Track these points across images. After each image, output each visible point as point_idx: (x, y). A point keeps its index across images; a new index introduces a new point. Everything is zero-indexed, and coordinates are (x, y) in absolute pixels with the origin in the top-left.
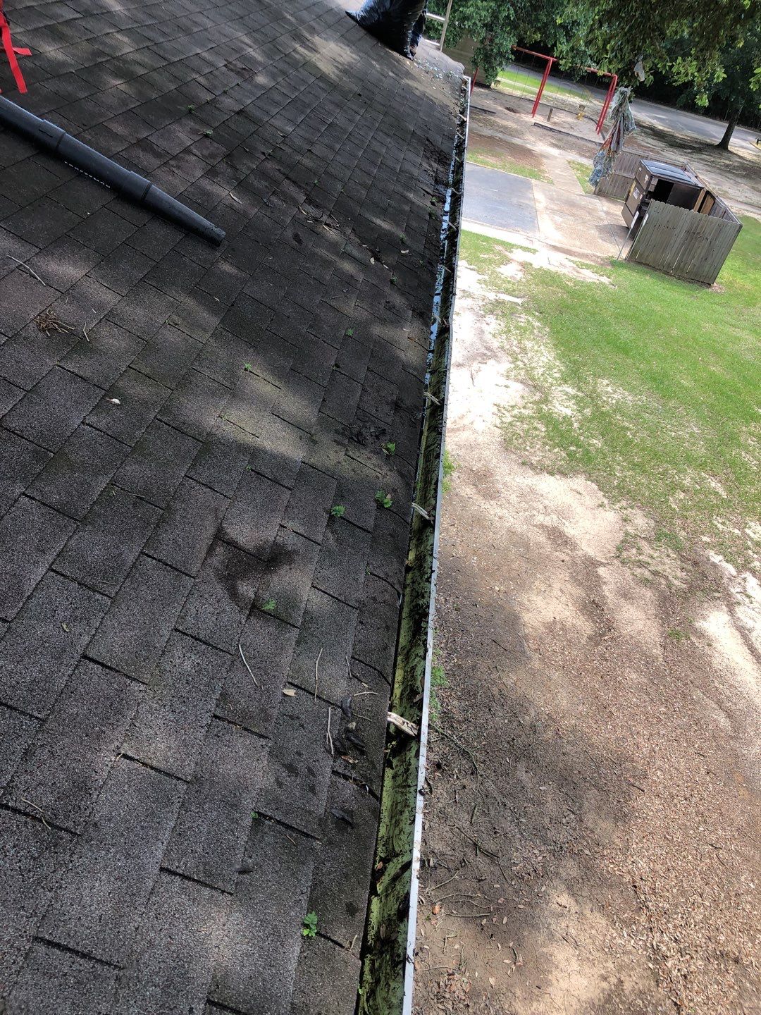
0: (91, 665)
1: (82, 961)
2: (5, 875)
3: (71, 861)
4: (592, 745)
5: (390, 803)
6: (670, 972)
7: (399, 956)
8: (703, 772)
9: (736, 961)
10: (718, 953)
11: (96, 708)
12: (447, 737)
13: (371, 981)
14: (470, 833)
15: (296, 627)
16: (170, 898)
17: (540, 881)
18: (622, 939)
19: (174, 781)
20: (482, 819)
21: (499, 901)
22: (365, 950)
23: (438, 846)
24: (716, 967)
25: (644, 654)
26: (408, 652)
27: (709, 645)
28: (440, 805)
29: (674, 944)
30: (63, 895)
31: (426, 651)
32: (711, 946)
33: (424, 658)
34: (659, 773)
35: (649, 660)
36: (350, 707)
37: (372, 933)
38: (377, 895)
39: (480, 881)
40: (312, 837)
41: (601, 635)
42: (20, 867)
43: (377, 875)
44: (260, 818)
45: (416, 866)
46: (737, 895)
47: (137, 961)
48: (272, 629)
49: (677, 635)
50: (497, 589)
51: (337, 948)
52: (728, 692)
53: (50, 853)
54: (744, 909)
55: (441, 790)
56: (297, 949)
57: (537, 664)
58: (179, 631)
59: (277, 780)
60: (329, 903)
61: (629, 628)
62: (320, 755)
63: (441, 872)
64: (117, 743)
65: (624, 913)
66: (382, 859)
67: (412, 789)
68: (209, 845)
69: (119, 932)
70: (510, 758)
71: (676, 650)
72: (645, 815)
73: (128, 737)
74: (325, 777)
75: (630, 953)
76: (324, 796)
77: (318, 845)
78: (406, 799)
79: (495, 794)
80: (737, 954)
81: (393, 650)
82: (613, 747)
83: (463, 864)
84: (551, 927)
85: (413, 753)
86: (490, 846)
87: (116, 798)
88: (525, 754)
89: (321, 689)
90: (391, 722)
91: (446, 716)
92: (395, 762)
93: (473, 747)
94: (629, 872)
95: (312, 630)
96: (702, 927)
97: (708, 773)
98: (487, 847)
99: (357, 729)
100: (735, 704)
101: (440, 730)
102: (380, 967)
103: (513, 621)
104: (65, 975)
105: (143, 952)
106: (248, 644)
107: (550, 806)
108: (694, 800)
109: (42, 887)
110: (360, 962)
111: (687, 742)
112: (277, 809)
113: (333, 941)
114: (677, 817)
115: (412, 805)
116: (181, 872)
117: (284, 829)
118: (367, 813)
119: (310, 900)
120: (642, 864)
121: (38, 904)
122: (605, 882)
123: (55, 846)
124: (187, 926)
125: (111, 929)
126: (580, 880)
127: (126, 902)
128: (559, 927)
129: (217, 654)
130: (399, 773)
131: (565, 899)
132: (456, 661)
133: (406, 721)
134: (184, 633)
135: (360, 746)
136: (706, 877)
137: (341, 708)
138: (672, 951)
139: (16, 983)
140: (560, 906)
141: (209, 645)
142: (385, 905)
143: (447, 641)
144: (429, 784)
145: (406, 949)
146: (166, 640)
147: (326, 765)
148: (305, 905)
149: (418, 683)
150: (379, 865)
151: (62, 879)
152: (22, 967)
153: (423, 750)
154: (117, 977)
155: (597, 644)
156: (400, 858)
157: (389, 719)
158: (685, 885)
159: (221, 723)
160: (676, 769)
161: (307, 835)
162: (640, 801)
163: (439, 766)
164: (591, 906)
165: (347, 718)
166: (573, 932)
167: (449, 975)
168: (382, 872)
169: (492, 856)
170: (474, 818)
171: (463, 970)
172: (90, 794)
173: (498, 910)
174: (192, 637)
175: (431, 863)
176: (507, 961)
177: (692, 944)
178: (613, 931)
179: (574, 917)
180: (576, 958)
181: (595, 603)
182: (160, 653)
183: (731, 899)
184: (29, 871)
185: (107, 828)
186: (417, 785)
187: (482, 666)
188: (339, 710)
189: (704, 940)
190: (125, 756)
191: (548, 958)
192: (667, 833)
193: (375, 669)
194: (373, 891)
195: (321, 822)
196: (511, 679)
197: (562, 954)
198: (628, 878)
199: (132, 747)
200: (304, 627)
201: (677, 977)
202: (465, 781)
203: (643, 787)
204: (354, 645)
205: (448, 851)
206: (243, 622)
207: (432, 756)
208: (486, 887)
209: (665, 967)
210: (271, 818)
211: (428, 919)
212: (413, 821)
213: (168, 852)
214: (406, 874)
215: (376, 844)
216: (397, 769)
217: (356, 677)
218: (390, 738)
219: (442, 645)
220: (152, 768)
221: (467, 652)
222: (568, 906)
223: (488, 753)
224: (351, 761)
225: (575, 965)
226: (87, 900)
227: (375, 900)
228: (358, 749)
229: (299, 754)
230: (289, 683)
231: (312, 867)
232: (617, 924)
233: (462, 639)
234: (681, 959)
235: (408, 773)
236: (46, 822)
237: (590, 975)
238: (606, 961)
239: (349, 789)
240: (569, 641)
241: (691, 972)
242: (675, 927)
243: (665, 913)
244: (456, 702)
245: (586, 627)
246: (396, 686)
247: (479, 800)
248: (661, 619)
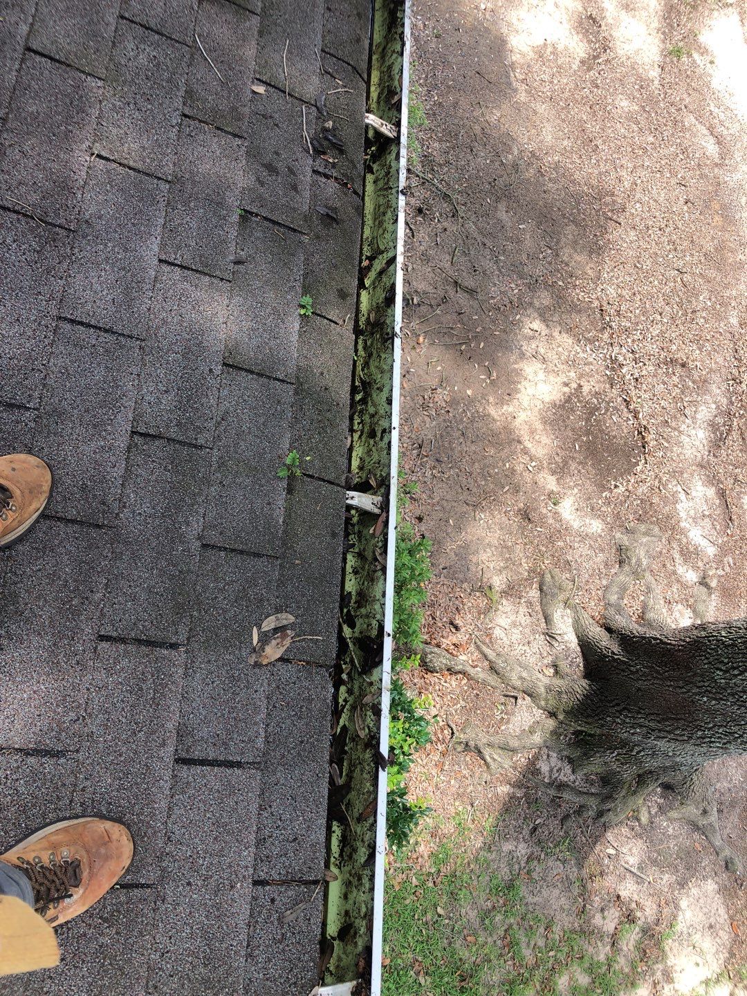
0: (38, 58)
1: (106, 335)
2: (15, 266)
3: (73, 254)
4: (573, 182)
5: (372, 207)
6: (624, 376)
7: (388, 334)
8: (682, 201)
9: (683, 365)
10: (668, 360)
11: (56, 106)
12: (428, 181)
13: (364, 355)
14: (451, 273)
15: (257, 14)
16: (174, 284)
17: (515, 311)
18: (584, 353)
19: (156, 181)
20: (463, 259)
21: (477, 330)
22: (357, 332)
23: (421, 286)
24: (665, 370)
25: (640, 78)
26: (384, 49)
27: (712, 62)
28: (422, 248)
29: (631, 355)
30: (74, 283)
31: (403, 45)
32: (663, 354)
33: (402, 54)
34: (638, 205)
35: (643, 84)
36: (325, 106)
37: (362, 320)
38: (365, 288)
39: (460, 314)
40: (300, 232)
41: (595, 58)
42: (26, 259)
43: (363, 273)
44: (246, 215)
46: (694, 312)
47: (155, 335)
48: (229, 17)
49: (677, 53)
50: (483, 7)
51: (332, 324)
52: (722, 116)
53: (50, 246)
54: (697, 323)
55: (422, 234)
56: (297, 326)
57: (522, 97)
58: (126, 18)
59: (258, 179)
60: (322, 289)
61: (626, 47)
62: (299, 155)
63: (424, 309)
64: (87, 143)
65: (589, 333)
66: (367, 258)
67: (394, 191)
68: (201, 239)
69: (133, 312)
70: (490, 199)
71: (675, 70)
72: (619, 247)
73: (98, 138)
74: (307, 177)
75: (591, 364)
76: (307, 194)
77: (306, 239)
78: (389, 201)
79: (475, 235)
80: (685, 360)
81: (367, 42)
82: (595, 182)
83: (444, 300)
84: (523, 348)
85: (393, 156)
86: (469, 282)
87: (100, 197)
88: (506, 194)
89: (292, 86)
90: (369, 124)
91: (426, 159)
92: (375, 167)
93: (454, 190)
94: (598, 299)
95: (274, 17)
96: (658, 340)
97: (686, 203)
98: (466, 284)
99: (334, 129)
100: (728, 129)
101: (421, 175)
102: (372, 344)
103: (499, 46)
104: (94, 346)
105: (158, 328)
106: (205, 34)
107: (528, 243)
108: (668, 230)
109: (53, 276)
110: (354, 336)
111: (670, 172)
112: (262, 206)
113: (328, 319)
114: (649, 247)
115: (394, 205)
116: (179, 263)
117: (271, 225)
118: (351, 210)
119: (304, 287)
120: (612, 291)
121: (53, 290)
122: (575, 308)
123: (54, 240)
124: (194, 308)
125: (125, 310)
126: (552, 308)
127: (133, 288)
128: (528, 348)
129: (173, 46)
130: (380, 177)
131: (537, 325)
132: (436, 98)
133: (384, 122)
134: (132, 21)
135: (340, 145)
136: (668, 298)
137: (316, 106)
138: (628, 360)
139: (52, 353)
140: (532, 330)
141: (162, 35)
142: (373, 296)
143: (427, 77)
144: (411, 229)
146: (113, 29)
147: (306, 164)
148: (300, 290)
149: (396, 83)
150: (365, 263)
151: (69, 269)
152: (53, 340)
153: (403, 152)
154: (140, 346)
155: (589, 69)
156: (385, 255)
157: (367, 121)
158: (647, 306)
159: (192, 123)
160: (655, 201)
161: (295, 231)
162: (615, 234)
163: (420, 211)
164: (560, 329)
165: (322, 117)
166: (542, 351)
167: (433, 390)
168: (369, 268)
169: (471, 292)
170: (455, 259)
171: (444, 385)
172: (74, 194)
173: (476, 337)
174: (141, 25)
175: (415, 301)
176: (483, 377)
177: (646, 353)
178: (578, 348)
179: (544, 339)
180: (543, 371)
181: (592, 18)
182: (110, 43)
183: (687, 316)
184: (36, 262)
185: (99, 225)
186: (398, 187)
187: (464, 102)
188: (314, 108)
189: (657, 350)
190: (99, 156)
191: (518, 373)
192: (638, 262)
193: (349, 64)
194: (361, 285)
195: (306, 218)
196: (494, 116)
197: (531, 369)
198: (596, 303)
199: (104, 147)
200: (264, 14)
201: (630, 380)
202: (445, 224)
203: (620, 220)
204: (323, 36)
205: (430, 289)
206: (196, 7)
207: (413, 201)
208: (465, 319)
209: (620, 373)
210: (257, 215)
211: (414, 348)
212: (396, 221)
213: (163, 246)
214: (392, 268)
215: (361, 245)
216: (378, 173)
217: (329, 73)
218: (368, 143)
220: (130, 168)
221: (449, 87)
222: (539, 330)
223: (469, 195)
224: (331, 160)
225: (541, 375)
226: (97, 287)
227: (364, 294)
228: (338, 149)
229: (277, 153)
230: (257, 79)
231: (302, 259)
232: (582, 342)
233: (442, 72)
234: (635, 366)
235: (390, 175)
236: (38, 218)
237: (554, 383)
238: (569, 371)
239: (331, 187)
240: (560, 67)
241: (642, 376)
242: (633, 341)
243: (626, 331)
245: (578, 48)
246: (373, 89)
247: (460, 241)
248: (664, 33)
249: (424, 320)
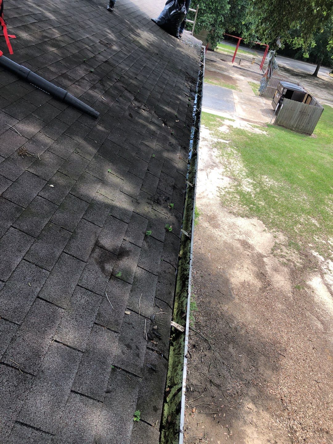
0: (41, 301)
1: (36, 432)
2: (3, 394)
3: (32, 388)
4: (262, 336)
5: (172, 362)
6: (298, 438)
7: (177, 430)
8: (311, 348)
9: (327, 432)
10: (319, 429)
11: (43, 320)
12: (198, 333)
13: (164, 441)
14: (208, 376)
15: (131, 284)
16: (75, 404)
17: (240, 397)
18: (276, 423)
19: (77, 352)
20: (214, 370)
21: (222, 406)
22: (162, 427)
23: (194, 382)
24: (318, 435)
25: (284, 296)
26: (180, 295)
27: (313, 292)
28: (195, 363)
29: (300, 425)
30: (28, 403)
31: (188, 294)
32: (316, 426)
33: (187, 298)
34: (292, 349)
35: (287, 299)
36: (154, 319)
37: (165, 419)
38: (167, 402)
39: (213, 397)
40: (138, 377)
41: (265, 288)
42: (9, 390)
43: (167, 394)
44: (115, 368)
45: (184, 389)
46: (327, 403)
47: (61, 432)
48: (120, 285)
49: (298, 288)
50: (219, 267)
51: (149, 426)
52: (321, 313)
53: (22, 384)
54: (330, 410)
55: (195, 357)
56: (131, 427)
57: (237, 301)
58: (79, 286)
59: (122, 351)
60: (146, 406)
61: (278, 285)
62: (141, 340)
63: (196, 394)
64: (52, 335)
65: (277, 412)
66: (169, 387)
67: (182, 355)
68: (92, 380)
69: (53, 419)
70: (225, 342)
71: (299, 294)
72: (286, 368)
73: (57, 333)
74: (143, 350)
75: (280, 429)
76: (143, 358)
77: (140, 380)
78: (180, 360)
79: (219, 358)
80: (328, 429)
81: (173, 294)
82: (271, 337)
83: (205, 389)
84: (245, 418)
85: (182, 339)
86: (217, 381)
87: (51, 359)
88: (232, 340)
89: (141, 311)
90: (172, 326)
91: (197, 324)
92: (174, 343)
93: (209, 338)
94: (279, 393)
95: (137, 285)
96: (312, 418)
97: (313, 349)
99: (158, 329)
100: (325, 318)
101: (195, 330)
102: (168, 435)
103: (227, 282)
104: (29, 438)
105: (63, 428)
106: (109, 292)
107: (244, 363)
108: (307, 361)
109: (19, 399)
110: (159, 433)
111: (304, 335)
112: (122, 364)
113: (147, 423)
114: (300, 368)
115: (182, 362)
116: (80, 392)
117: (125, 373)
118: (162, 366)
119: (137, 405)
120: (285, 389)
121: (17, 407)
122: (269, 398)
123: (25, 381)
124: (83, 417)
125: (49, 418)
126: (258, 397)
127: (56, 405)
128: (249, 418)
129: (96, 296)
130: (176, 348)
131: (251, 406)
132: (201, 299)
133: (179, 325)
134: (82, 287)
135: (159, 336)
136: (313, 395)
137: (150, 319)
138: (299, 428)
139: (8, 441)
140: (249, 408)
141: (93, 292)
142: (170, 407)
143: (197, 291)
144: (190, 354)
145: (180, 427)
146: (74, 290)
147: (144, 345)
148: (135, 407)
149: (185, 309)
150: (168, 389)
151: (28, 395)
152: (10, 434)
153: (187, 338)
154: (52, 439)
155: (263, 292)
156: (177, 386)
157: (171, 324)
158: (304, 399)
159: (98, 326)
160: (299, 347)
161: (136, 376)
162: (283, 361)
163: (194, 346)
164: (262, 408)
165: (153, 324)
166: (255, 420)
167: (200, 440)
168: (169, 392)
169: (218, 386)
170: (210, 369)
171: (206, 437)
172: (40, 358)
173: (221, 410)
174: (85, 288)
175: (191, 389)
176: (225, 434)
177: (308, 425)
178: (272, 420)
179: (255, 414)
180: (256, 432)
181: (262, 274)
182: (71, 295)
183: (324, 405)
184: (13, 392)
185: (47, 373)
186: (184, 354)
187: (213, 302)
188: (150, 320)
189: (313, 423)
190: (56, 341)
191: (244, 432)
192: (296, 375)
193: (165, 302)
194: (165, 401)
195: (142, 370)
196: (225, 307)
197: (250, 431)
198: (279, 396)
199: (59, 337)
200: (134, 284)
201: (301, 440)
202: (206, 353)
203: (284, 355)
204: (156, 292)
205: (199, 384)
206: (107, 282)
207: (191, 341)
208: (216, 400)
209: (296, 436)
210: (120, 368)
211: (190, 415)
212: (182, 370)
213: (74, 383)
214: (180, 393)
215: (166, 380)
216: (176, 346)
217: (157, 306)
218: (172, 333)
219: (195, 293)
220: (67, 346)
221: (206, 295)
222: (252, 409)
223: (216, 340)
224: (155, 343)
225: (256, 435)
226: (39, 405)
227: (166, 405)
228: (158, 338)
229: (132, 340)
230: (128, 309)
231: (138, 390)
232: (274, 417)
233: (204, 290)
234: (303, 432)
235: (180, 348)
236: (21, 370)
237: (263, 440)
238: (269, 433)
239: (154, 355)
240: (251, 290)
241: (307, 438)
242: (300, 418)
243: (296, 412)
244: (202, 318)
245: (258, 284)
246: (175, 310)
247: (212, 361)
248: (292, 280)
249: (196, 399)
